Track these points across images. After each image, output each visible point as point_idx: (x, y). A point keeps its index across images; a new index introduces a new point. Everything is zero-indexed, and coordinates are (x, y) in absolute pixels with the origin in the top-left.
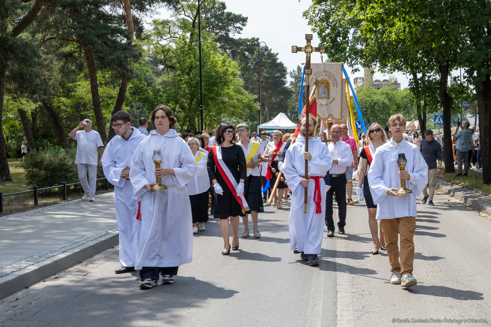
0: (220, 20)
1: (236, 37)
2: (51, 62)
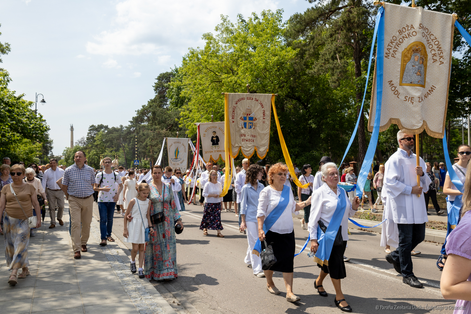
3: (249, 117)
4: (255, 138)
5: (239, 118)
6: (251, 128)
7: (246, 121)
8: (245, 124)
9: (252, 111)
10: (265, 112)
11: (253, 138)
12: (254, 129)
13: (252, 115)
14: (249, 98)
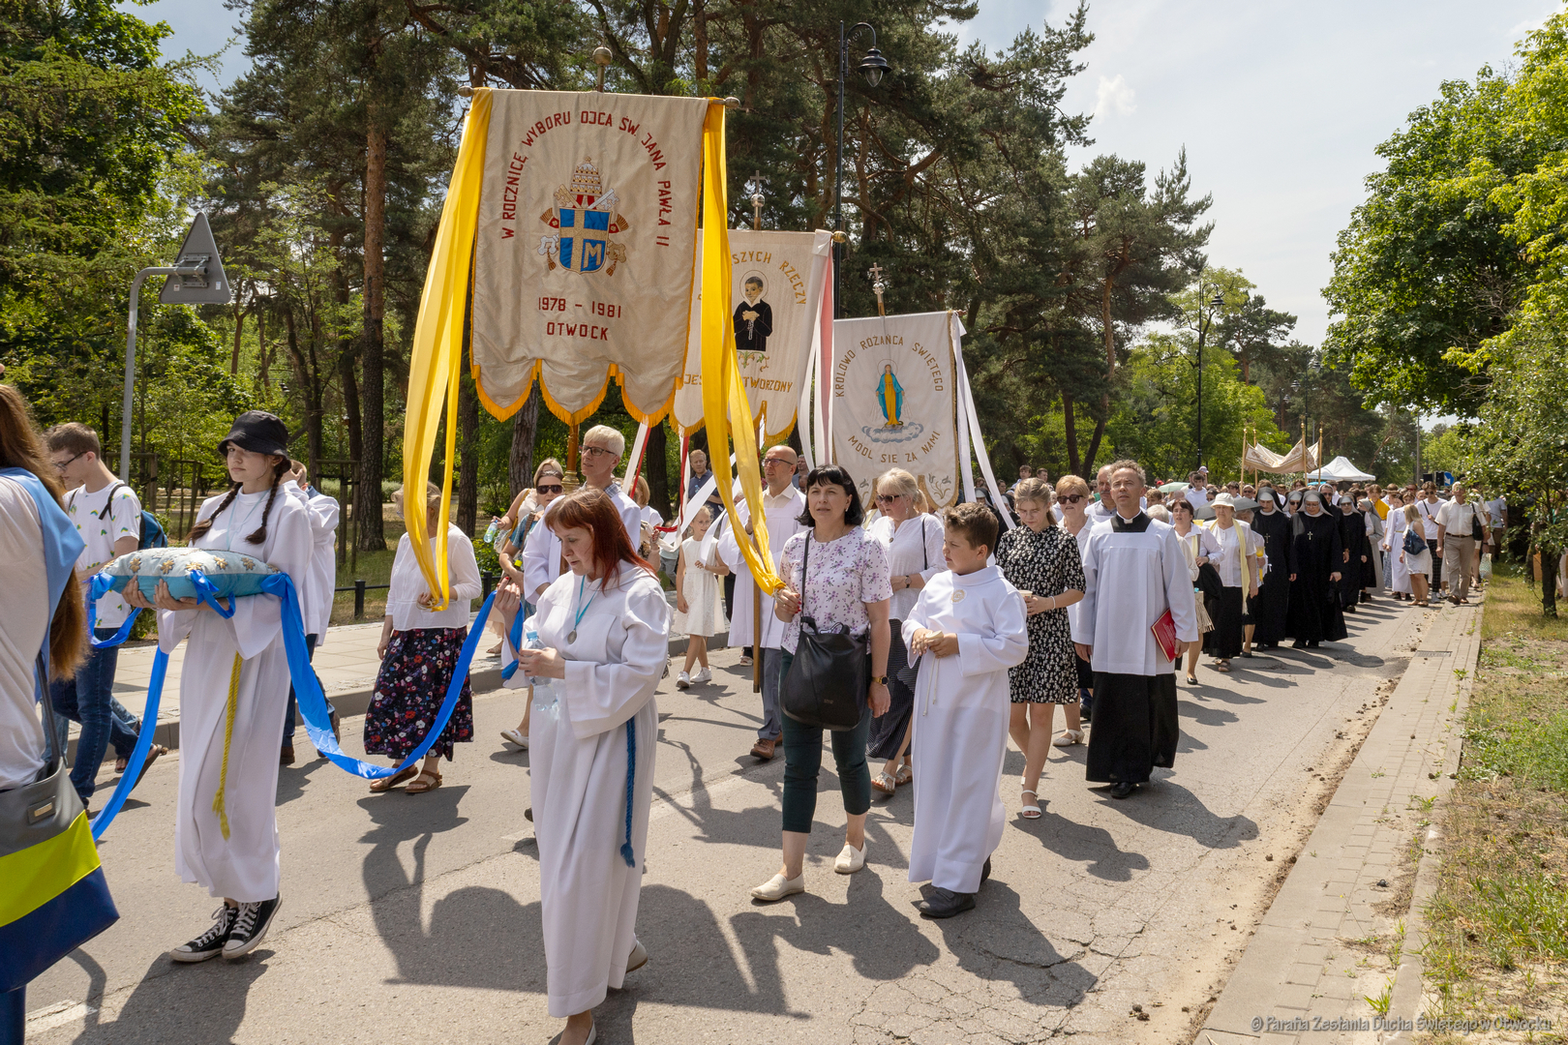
0: (1256, 321)
1: (1279, 344)
2: (1018, 388)
3: (587, 213)
4: (613, 320)
5: (536, 216)
6: (593, 265)
7: (568, 232)
8: (566, 245)
9: (604, 184)
10: (672, 190)
11: (601, 322)
12: (610, 272)
13: (601, 204)
14: (591, 116)
